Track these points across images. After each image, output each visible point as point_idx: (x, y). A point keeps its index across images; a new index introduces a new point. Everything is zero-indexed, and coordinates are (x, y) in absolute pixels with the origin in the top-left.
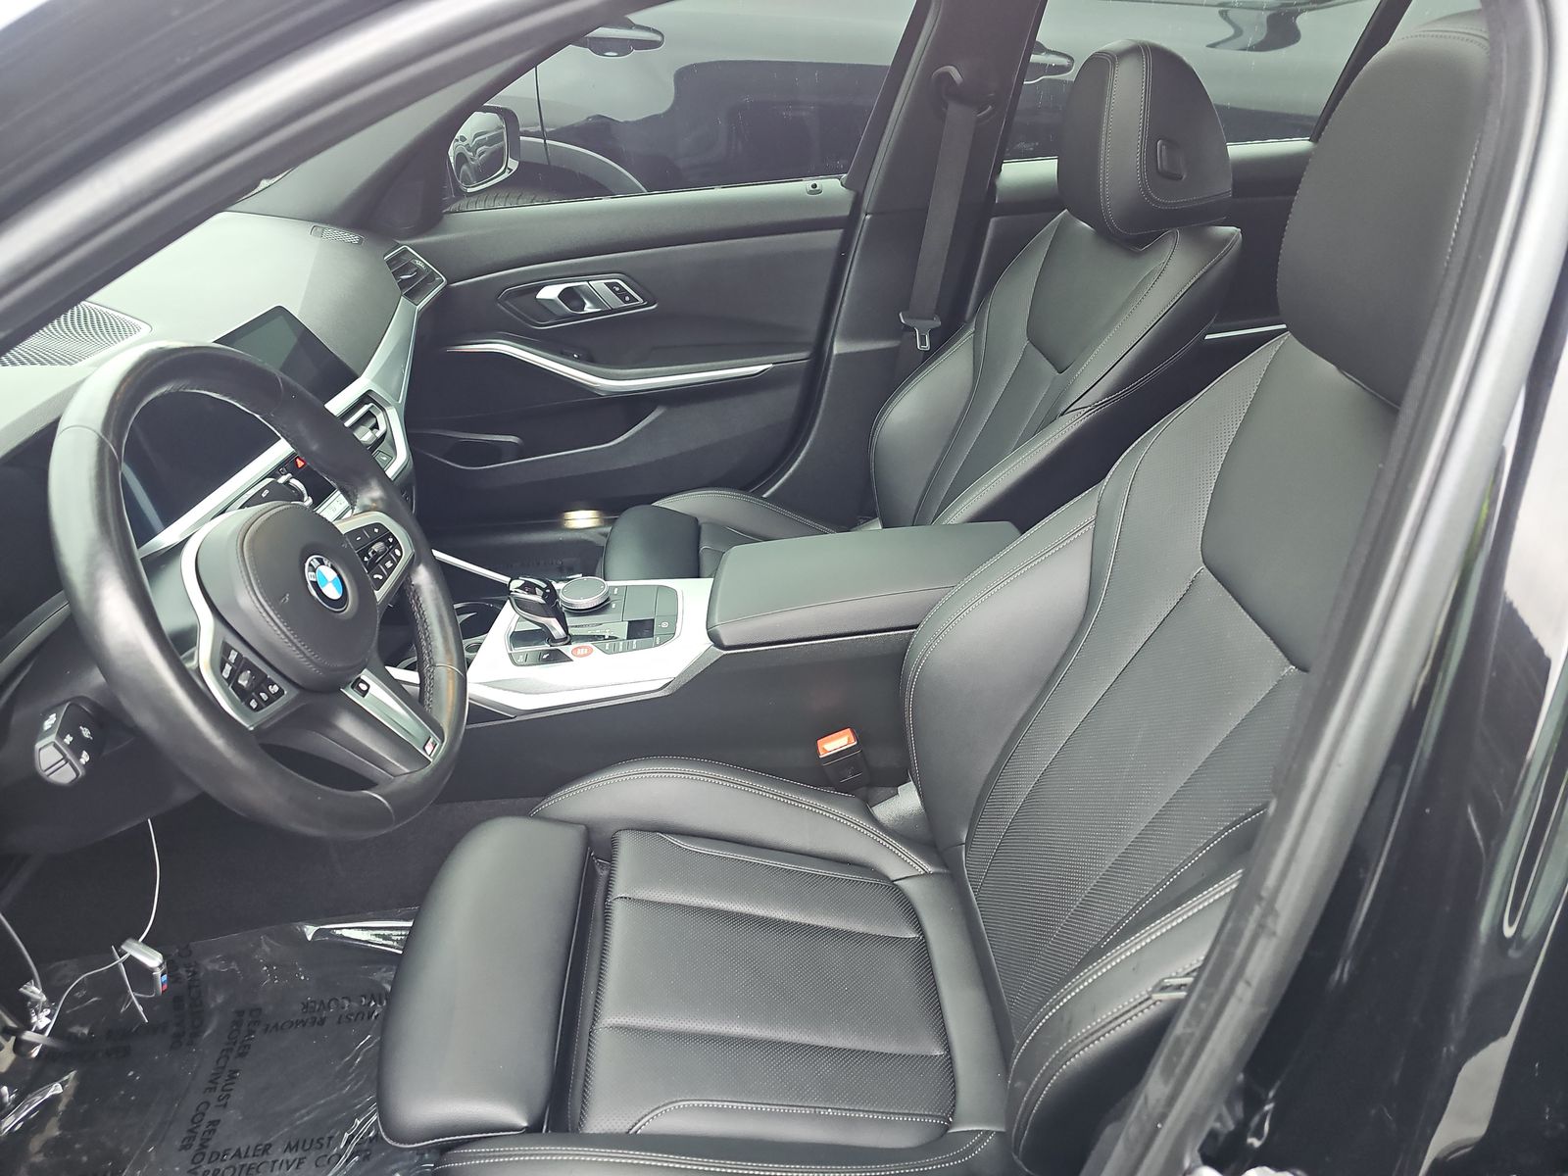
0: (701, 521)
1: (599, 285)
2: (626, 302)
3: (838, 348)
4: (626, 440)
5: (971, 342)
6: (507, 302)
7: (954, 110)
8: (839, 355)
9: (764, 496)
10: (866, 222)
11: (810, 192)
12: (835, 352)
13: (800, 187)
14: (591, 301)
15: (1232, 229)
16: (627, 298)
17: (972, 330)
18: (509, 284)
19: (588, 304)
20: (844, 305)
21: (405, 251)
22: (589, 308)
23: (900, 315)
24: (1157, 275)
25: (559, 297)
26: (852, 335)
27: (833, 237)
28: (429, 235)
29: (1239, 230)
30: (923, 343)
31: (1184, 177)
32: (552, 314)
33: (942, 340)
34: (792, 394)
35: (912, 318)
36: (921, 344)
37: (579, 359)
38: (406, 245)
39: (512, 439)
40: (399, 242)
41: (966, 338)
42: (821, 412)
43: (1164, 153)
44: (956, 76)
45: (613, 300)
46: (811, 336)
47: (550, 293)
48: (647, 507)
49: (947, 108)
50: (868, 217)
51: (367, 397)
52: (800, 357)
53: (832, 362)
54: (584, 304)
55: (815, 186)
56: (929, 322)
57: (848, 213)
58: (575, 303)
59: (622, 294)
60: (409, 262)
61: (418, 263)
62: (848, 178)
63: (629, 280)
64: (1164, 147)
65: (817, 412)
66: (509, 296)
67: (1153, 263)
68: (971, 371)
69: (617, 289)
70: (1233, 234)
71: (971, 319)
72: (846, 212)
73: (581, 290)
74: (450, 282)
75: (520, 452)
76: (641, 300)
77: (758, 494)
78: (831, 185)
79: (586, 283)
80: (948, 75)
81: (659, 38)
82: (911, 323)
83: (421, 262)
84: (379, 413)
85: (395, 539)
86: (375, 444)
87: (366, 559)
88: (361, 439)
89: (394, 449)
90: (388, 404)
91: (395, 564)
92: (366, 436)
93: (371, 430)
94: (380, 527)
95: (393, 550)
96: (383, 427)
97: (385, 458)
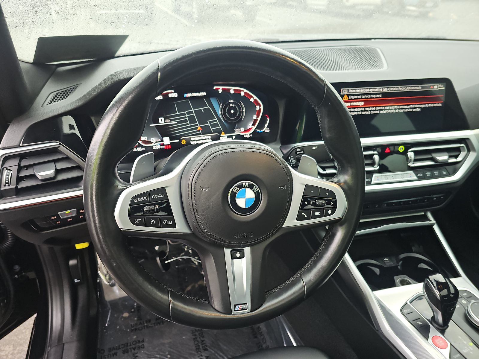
51: (463, 140)
84: (464, 151)
85: (335, 205)
86: (445, 164)
87: (306, 203)
88: (437, 158)
89: (455, 172)
90: (474, 150)
91: (322, 216)
92: (442, 158)
93: (450, 157)
94: (332, 194)
95: (328, 209)
96: (459, 159)
97: (445, 173)
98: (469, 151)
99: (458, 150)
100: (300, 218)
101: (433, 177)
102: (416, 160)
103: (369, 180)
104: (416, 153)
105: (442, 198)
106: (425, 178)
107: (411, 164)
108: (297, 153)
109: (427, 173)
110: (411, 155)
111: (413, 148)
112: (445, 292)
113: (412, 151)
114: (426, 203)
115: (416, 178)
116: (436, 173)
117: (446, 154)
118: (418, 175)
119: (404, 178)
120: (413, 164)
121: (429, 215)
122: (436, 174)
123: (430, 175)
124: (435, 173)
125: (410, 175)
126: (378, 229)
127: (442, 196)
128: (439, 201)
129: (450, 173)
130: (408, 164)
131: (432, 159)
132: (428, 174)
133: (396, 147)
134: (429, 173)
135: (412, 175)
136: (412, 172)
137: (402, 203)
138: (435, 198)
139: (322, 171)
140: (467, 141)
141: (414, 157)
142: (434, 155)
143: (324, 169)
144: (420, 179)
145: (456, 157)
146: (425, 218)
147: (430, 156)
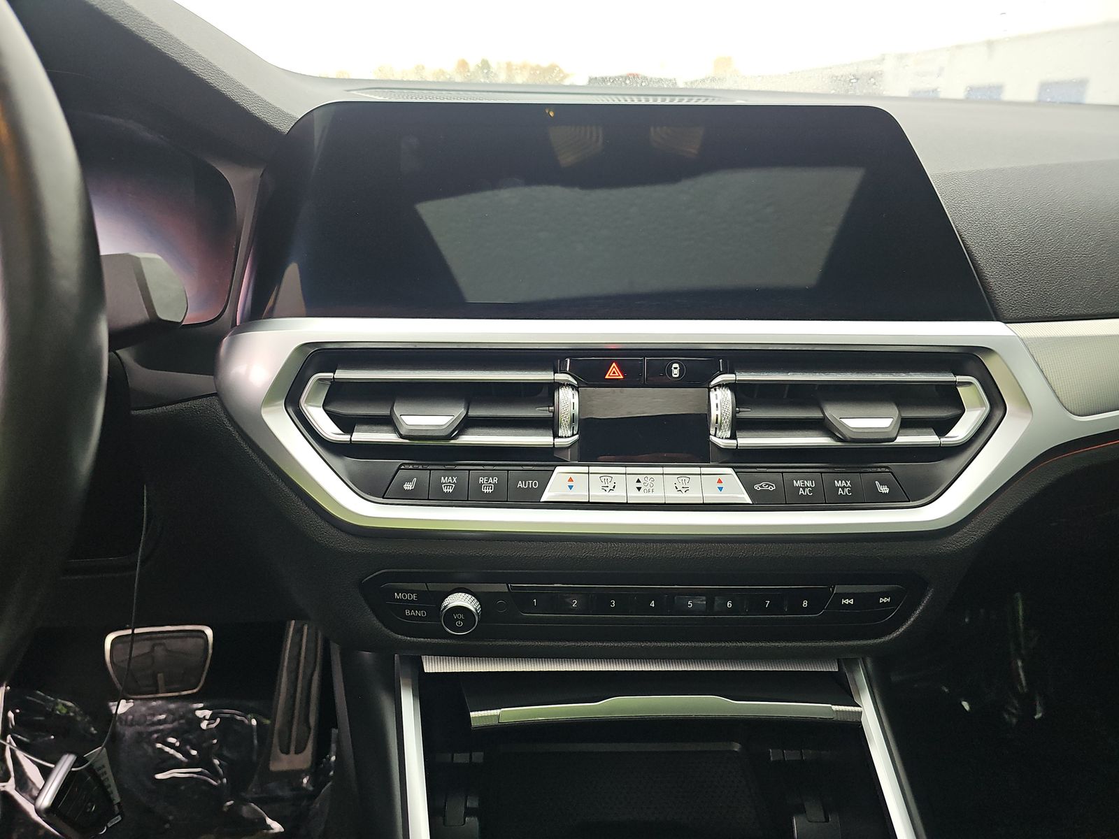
84: (978, 404)
86: (885, 452)
88: (845, 422)
90: (1026, 405)
92: (869, 422)
93: (907, 424)
96: (957, 435)
97: (884, 490)
99: (950, 397)
101: (826, 501)
102: (739, 425)
103: (534, 484)
104: (742, 393)
105: (885, 600)
106: (786, 503)
107: (720, 440)
109: (797, 483)
113: (726, 385)
115: (746, 498)
116: (843, 485)
117: (894, 411)
120: (732, 437)
122: (843, 488)
123: (815, 491)
124: (837, 483)
125: (720, 481)
127: (884, 595)
129: (913, 493)
130: (711, 439)
131: (822, 426)
132: (804, 485)
134: (808, 484)
135: (730, 486)
136: (730, 471)
138: (848, 596)
139: (339, 431)
140: (991, 364)
141: (737, 411)
142: (832, 412)
143: (346, 424)
144: (760, 503)
145: (943, 427)
147: (816, 414)
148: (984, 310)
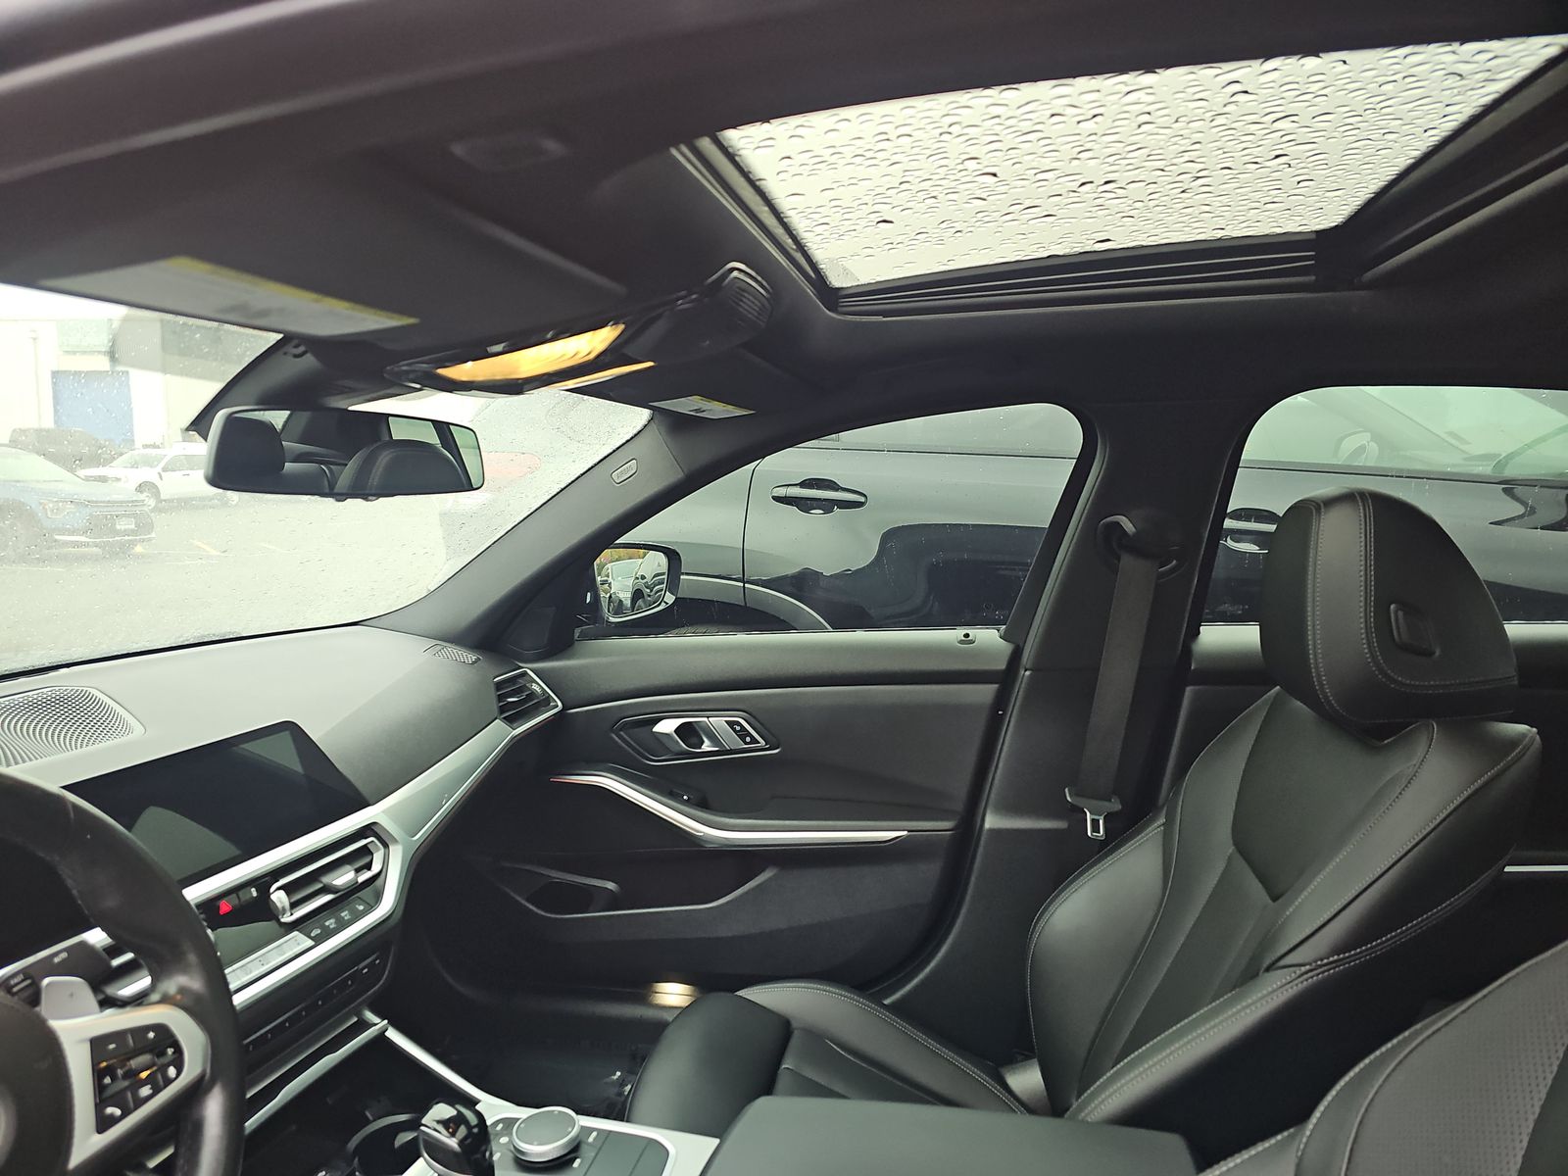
0: (794, 1024)
1: (718, 722)
2: (746, 743)
3: (991, 821)
4: (728, 903)
5: (1160, 838)
6: (622, 733)
7: (1129, 564)
8: (991, 831)
9: (886, 1002)
10: (1025, 678)
11: (961, 642)
12: (987, 825)
13: (951, 636)
14: (709, 738)
15: (1523, 728)
16: (748, 739)
17: (1162, 820)
18: (626, 714)
19: (707, 742)
20: (999, 772)
21: (525, 674)
22: (707, 746)
23: (1067, 790)
24: (1404, 782)
25: (675, 731)
26: (1009, 808)
27: (986, 692)
28: (557, 660)
29: (1535, 730)
30: (1096, 828)
31: (1437, 654)
32: (668, 750)
33: (1122, 829)
34: (928, 873)
35: (1083, 796)
36: (1093, 831)
37: (687, 803)
38: (528, 669)
39: (611, 886)
40: (520, 664)
41: (1154, 830)
42: (968, 898)
43: (1401, 620)
44: (1128, 526)
45: (732, 741)
46: (959, 806)
47: (667, 726)
48: (729, 995)
49: (1119, 561)
50: (1028, 673)
51: (368, 830)
52: (941, 827)
53: (983, 839)
54: (703, 742)
55: (967, 635)
56: (1106, 804)
57: (1004, 667)
58: (694, 740)
59: (743, 734)
60: (525, 685)
61: (535, 687)
62: (1006, 630)
63: (752, 720)
64: (1400, 613)
65: (963, 898)
66: (626, 727)
67: (1398, 765)
68: (1160, 874)
69: (738, 728)
70: (1524, 735)
71: (1164, 805)
72: (1002, 666)
73: (701, 728)
74: (565, 708)
75: (614, 902)
76: (763, 742)
77: (877, 999)
78: (988, 637)
79: (705, 719)
80: (1118, 524)
81: (863, 499)
82: (1080, 802)
83: (538, 686)
84: (378, 850)
85: (179, 1051)
86: (355, 889)
87: (107, 1080)
88: (334, 883)
89: (378, 896)
90: (395, 841)
91: (156, 1091)
92: (343, 878)
93: (358, 871)
94: (162, 1030)
95: (164, 1069)
96: (376, 868)
97: (361, 908)
98: (386, 846)
99: (366, 851)
100: (103, 1124)
101: (342, 925)
102: (294, 905)
104: (288, 889)
105: (377, 962)
106: (328, 934)
107: (287, 919)
108: (15, 990)
109: (327, 924)
110: (279, 898)
111: (278, 881)
112: (462, 1131)
113: (279, 889)
114: (351, 989)
115: (311, 943)
116: (345, 915)
117: (348, 867)
118: (312, 935)
119: (285, 953)
120: (292, 914)
121: (370, 1016)
123: (335, 923)
124: (343, 914)
125: (296, 940)
126: (274, 1105)
127: (376, 960)
128: (375, 971)
129: (372, 903)
130: (283, 920)
131: (326, 890)
132: (331, 923)
133: (241, 893)
134: (332, 921)
135: (298, 941)
136: (296, 933)
137: (304, 1013)
138: (364, 969)
140: (375, 828)
141: (289, 899)
142: (326, 879)
144: (319, 940)
145: (368, 866)
146: (364, 1025)
147: (319, 886)
148: (362, 803)
